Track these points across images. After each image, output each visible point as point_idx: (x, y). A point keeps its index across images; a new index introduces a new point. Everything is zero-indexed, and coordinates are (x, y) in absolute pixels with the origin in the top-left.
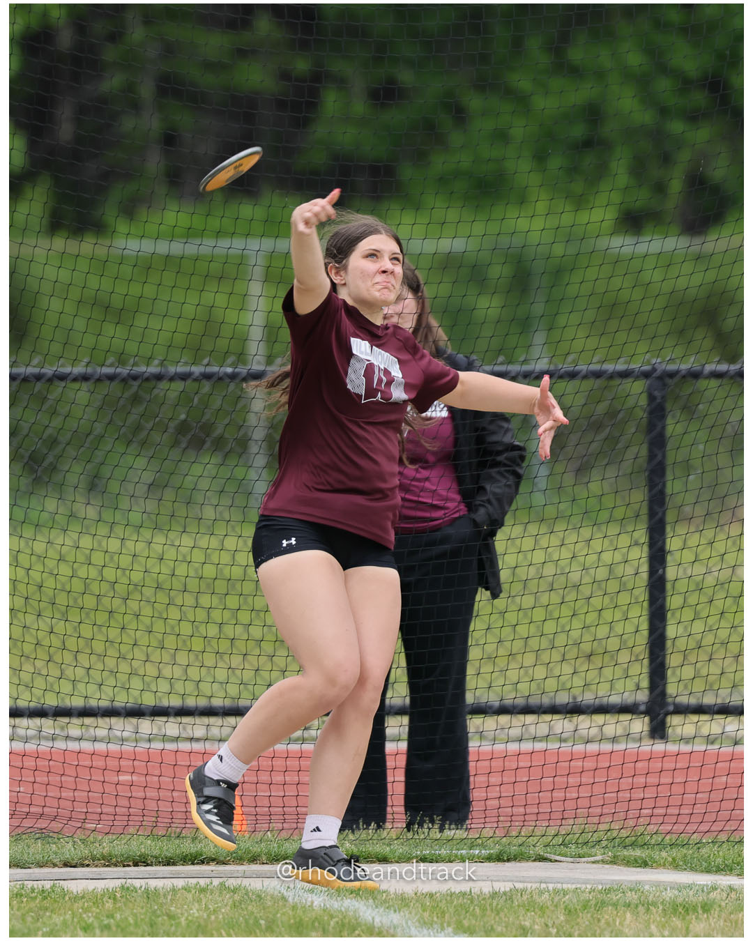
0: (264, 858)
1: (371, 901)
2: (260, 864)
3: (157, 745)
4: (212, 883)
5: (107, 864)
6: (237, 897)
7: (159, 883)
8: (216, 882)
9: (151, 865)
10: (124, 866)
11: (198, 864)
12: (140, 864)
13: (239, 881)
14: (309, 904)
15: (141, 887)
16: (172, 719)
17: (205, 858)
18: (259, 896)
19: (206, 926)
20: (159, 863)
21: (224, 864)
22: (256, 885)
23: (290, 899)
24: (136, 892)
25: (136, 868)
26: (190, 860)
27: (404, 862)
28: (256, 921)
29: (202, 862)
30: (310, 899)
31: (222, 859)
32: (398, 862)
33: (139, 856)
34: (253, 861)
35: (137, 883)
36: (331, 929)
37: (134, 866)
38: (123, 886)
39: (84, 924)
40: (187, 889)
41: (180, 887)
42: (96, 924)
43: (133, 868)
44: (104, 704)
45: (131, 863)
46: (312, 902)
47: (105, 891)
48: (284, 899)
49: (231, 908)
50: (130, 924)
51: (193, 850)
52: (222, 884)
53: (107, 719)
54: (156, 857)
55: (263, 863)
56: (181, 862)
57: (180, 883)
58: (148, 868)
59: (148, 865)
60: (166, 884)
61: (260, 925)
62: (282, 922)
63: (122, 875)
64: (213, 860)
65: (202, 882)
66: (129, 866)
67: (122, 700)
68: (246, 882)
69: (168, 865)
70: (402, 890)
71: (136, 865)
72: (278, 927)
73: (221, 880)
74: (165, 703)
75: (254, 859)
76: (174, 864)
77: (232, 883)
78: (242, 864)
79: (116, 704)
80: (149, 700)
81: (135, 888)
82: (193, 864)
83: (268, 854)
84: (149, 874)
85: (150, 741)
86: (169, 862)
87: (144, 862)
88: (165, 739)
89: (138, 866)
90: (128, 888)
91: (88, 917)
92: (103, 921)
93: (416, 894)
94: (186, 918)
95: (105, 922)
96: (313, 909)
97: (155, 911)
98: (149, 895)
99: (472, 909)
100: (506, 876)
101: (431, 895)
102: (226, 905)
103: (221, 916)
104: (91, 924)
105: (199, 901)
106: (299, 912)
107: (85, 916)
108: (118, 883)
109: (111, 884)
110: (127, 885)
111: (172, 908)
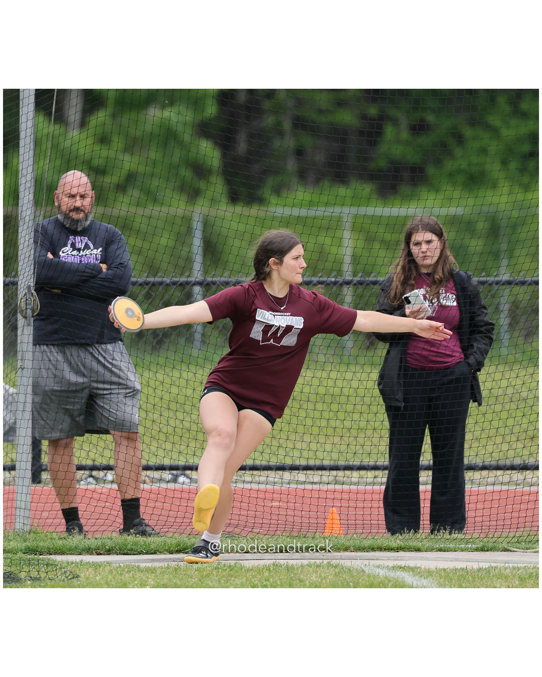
1: (411, 573)
2: (350, 552)
4: (323, 562)
6: (337, 570)
7: (294, 562)
8: (325, 562)
13: (338, 561)
14: (377, 574)
15: (284, 564)
18: (349, 570)
19: (320, 586)
22: (348, 563)
23: (367, 571)
24: (281, 567)
25: (281, 554)
27: (429, 551)
30: (377, 571)
32: (426, 551)
34: (346, 550)
35: (282, 562)
38: (274, 564)
39: (252, 584)
40: (309, 565)
41: (306, 564)
46: (379, 573)
47: (265, 566)
48: (363, 571)
52: (329, 563)
55: (352, 552)
57: (306, 562)
60: (298, 563)
61: (350, 585)
63: (274, 557)
65: (318, 562)
68: (342, 562)
70: (429, 567)
72: (360, 586)
73: (328, 561)
77: (334, 562)
78: (340, 552)
81: (280, 565)
83: (354, 546)
84: (289, 557)
90: (277, 565)
91: (255, 581)
92: (263, 583)
93: (436, 569)
94: (309, 582)
95: (264, 583)
96: (379, 577)
97: (292, 578)
98: (289, 569)
99: (467, 577)
100: (486, 560)
101: (445, 570)
102: (331, 575)
103: (328, 581)
104: (257, 584)
105: (316, 572)
106: (372, 579)
107: (253, 580)
108: (272, 561)
109: (268, 562)
110: (277, 563)
111: (302, 576)
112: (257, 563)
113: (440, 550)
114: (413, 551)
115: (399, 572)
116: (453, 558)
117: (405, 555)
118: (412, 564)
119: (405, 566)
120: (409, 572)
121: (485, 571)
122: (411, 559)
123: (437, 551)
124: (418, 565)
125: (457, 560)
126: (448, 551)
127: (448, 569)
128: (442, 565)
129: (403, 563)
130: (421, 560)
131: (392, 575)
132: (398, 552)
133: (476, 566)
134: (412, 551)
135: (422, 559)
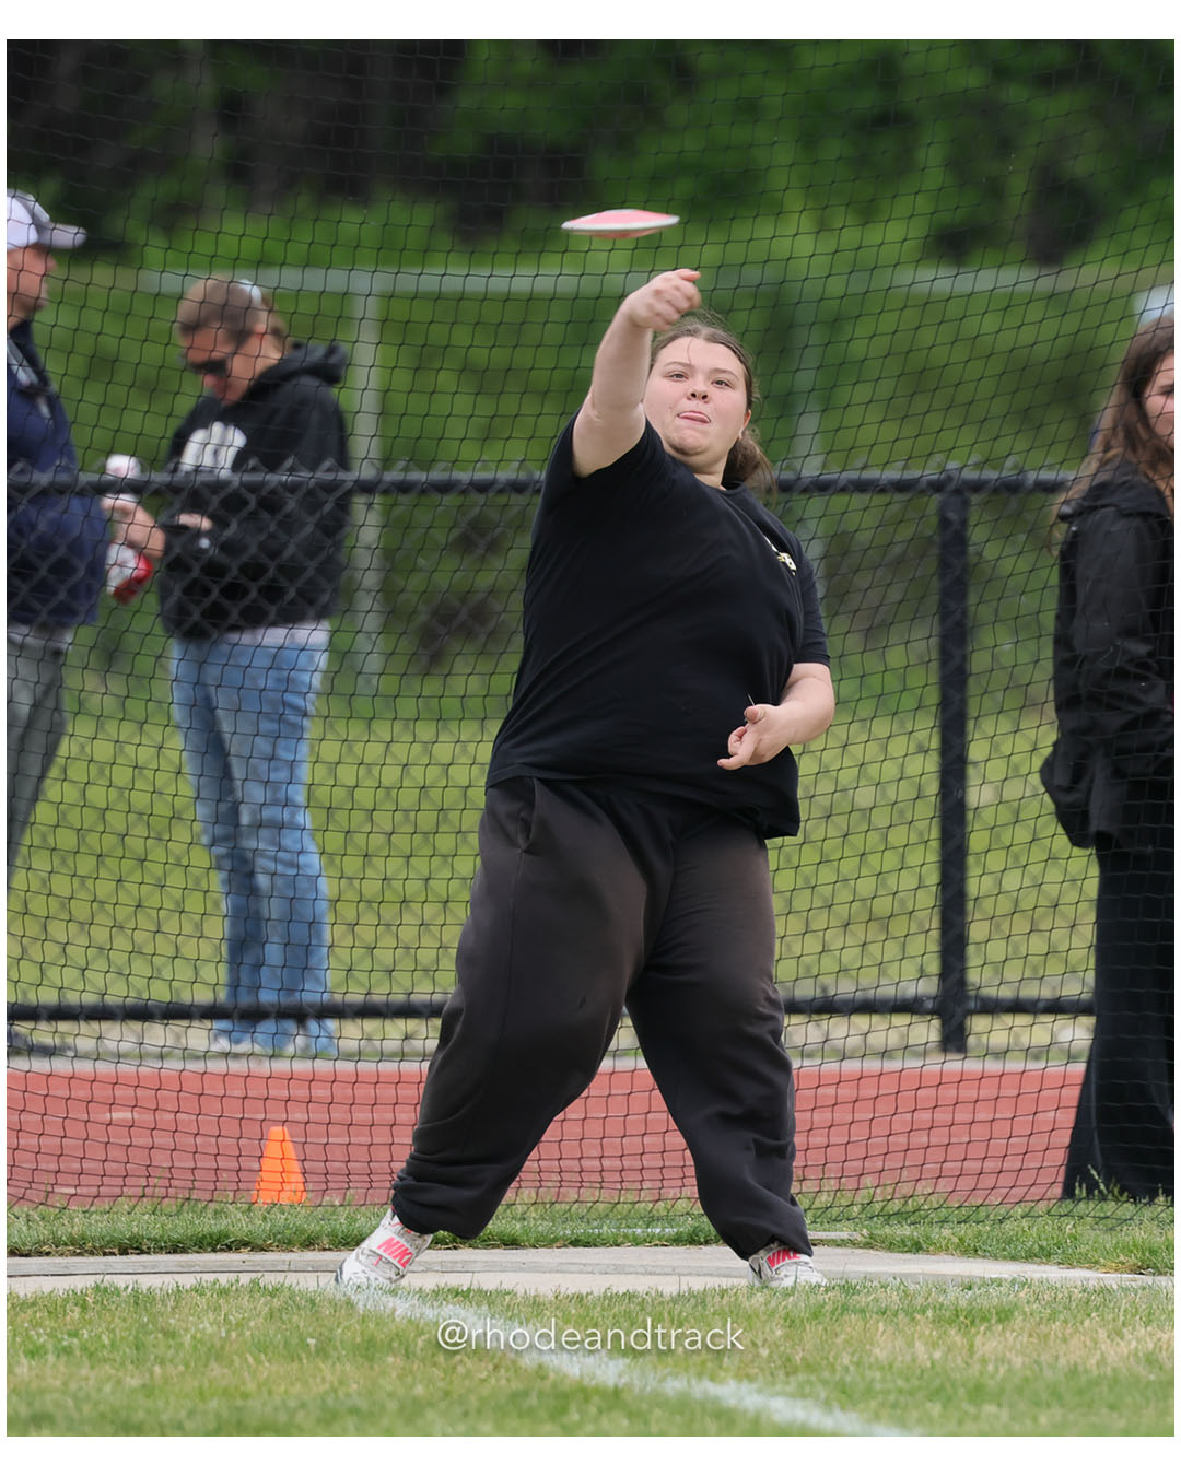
0: (325, 1242)
1: (485, 1307)
2: (319, 1250)
3: (174, 1065)
4: (238, 1281)
5: (78, 1251)
6: (276, 1303)
8: (245, 1279)
9: (148, 1253)
10: (105, 1254)
11: (221, 1250)
12: (130, 1251)
13: (280, 1278)
14: (388, 1311)
15: (127, 1287)
16: (196, 1023)
17: (232, 1242)
18: (312, 1302)
19: (222, 1348)
20: (160, 1250)
21: (263, 1250)
22: (307, 1283)
23: (361, 1305)
24: (118, 1295)
25: (124, 1258)
26: (209, 1244)
27: (544, 1246)
28: (302, 1340)
29: (229, 1248)
30: (391, 1305)
31: (260, 1242)
32: (534, 1247)
33: (129, 1239)
34: (308, 1246)
35: (121, 1281)
36: (418, 1352)
37: (121, 1254)
38: (98, 1286)
39: (31, 1347)
40: (198, 1290)
41: (189, 1287)
42: (50, 1347)
43: (119, 1258)
44: (90, 999)
45: (116, 1250)
46: (394, 1310)
47: (71, 1293)
48: (350, 1304)
49: (266, 1319)
50: (104, 1346)
51: (215, 1229)
52: (255, 1282)
53: (95, 1025)
54: (155, 1240)
55: (324, 1249)
56: (196, 1248)
57: (188, 1281)
58: (144, 1257)
59: (142, 1252)
60: (166, 1283)
61: (308, 1345)
62: (342, 1342)
63: (101, 1268)
64: (246, 1244)
65: (224, 1279)
66: (113, 1254)
67: (117, 994)
68: (291, 1279)
69: (175, 1252)
70: (536, 1291)
71: (124, 1252)
72: (335, 1348)
73: (254, 1275)
74: (186, 998)
75: (309, 1243)
76: (184, 1251)
77: (270, 1280)
78: (292, 1251)
79: (109, 1000)
80: (160, 994)
81: (116, 1289)
82: (214, 1250)
83: (332, 1235)
84: (145, 1267)
85: (162, 1057)
86: (177, 1248)
87: (137, 1248)
88: (187, 1054)
89: (127, 1254)
90: (106, 1289)
91: (38, 1335)
92: (60, 1341)
93: (556, 1297)
94: (194, 1338)
95: (65, 1343)
96: (394, 1320)
97: (144, 1326)
98: (139, 1299)
99: (640, 1319)
100: (702, 1268)
101: (580, 1298)
102: (258, 1316)
103: (248, 1333)
104: (43, 1346)
105: (217, 1309)
106: (371, 1326)
107: (32, 1333)
108: (90, 1281)
109: (80, 1283)
110: (106, 1284)
111: (172, 1321)
112: (48, 1285)
113: (575, 1243)
114: (498, 1247)
115: (451, 1307)
116: (608, 1265)
117: (473, 1258)
118: (489, 1282)
119: (469, 1290)
120: (479, 1305)
121: (693, 1300)
122: (490, 1268)
123: (565, 1246)
124: (507, 1286)
125: (619, 1270)
126: (596, 1246)
127: (590, 1297)
128: (573, 1284)
129: (462, 1281)
130: (521, 1270)
131: (430, 1314)
132: (455, 1248)
133: (669, 1287)
134: (494, 1246)
135: (521, 1268)
